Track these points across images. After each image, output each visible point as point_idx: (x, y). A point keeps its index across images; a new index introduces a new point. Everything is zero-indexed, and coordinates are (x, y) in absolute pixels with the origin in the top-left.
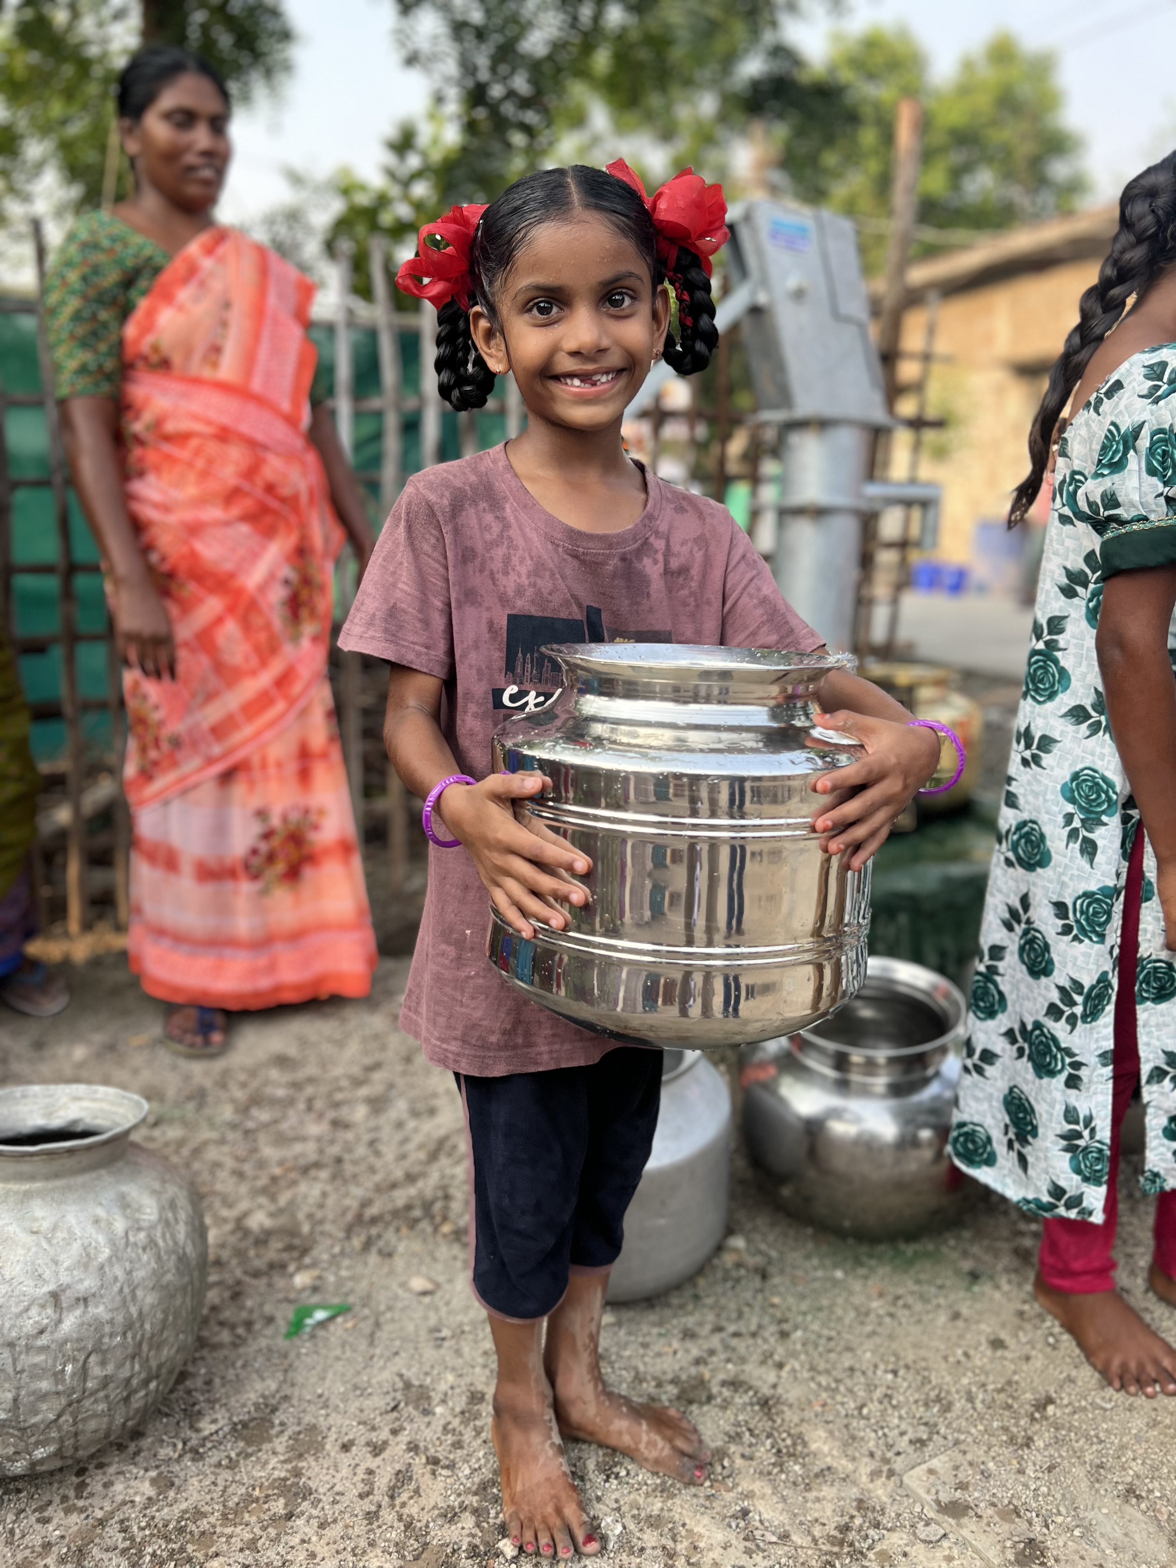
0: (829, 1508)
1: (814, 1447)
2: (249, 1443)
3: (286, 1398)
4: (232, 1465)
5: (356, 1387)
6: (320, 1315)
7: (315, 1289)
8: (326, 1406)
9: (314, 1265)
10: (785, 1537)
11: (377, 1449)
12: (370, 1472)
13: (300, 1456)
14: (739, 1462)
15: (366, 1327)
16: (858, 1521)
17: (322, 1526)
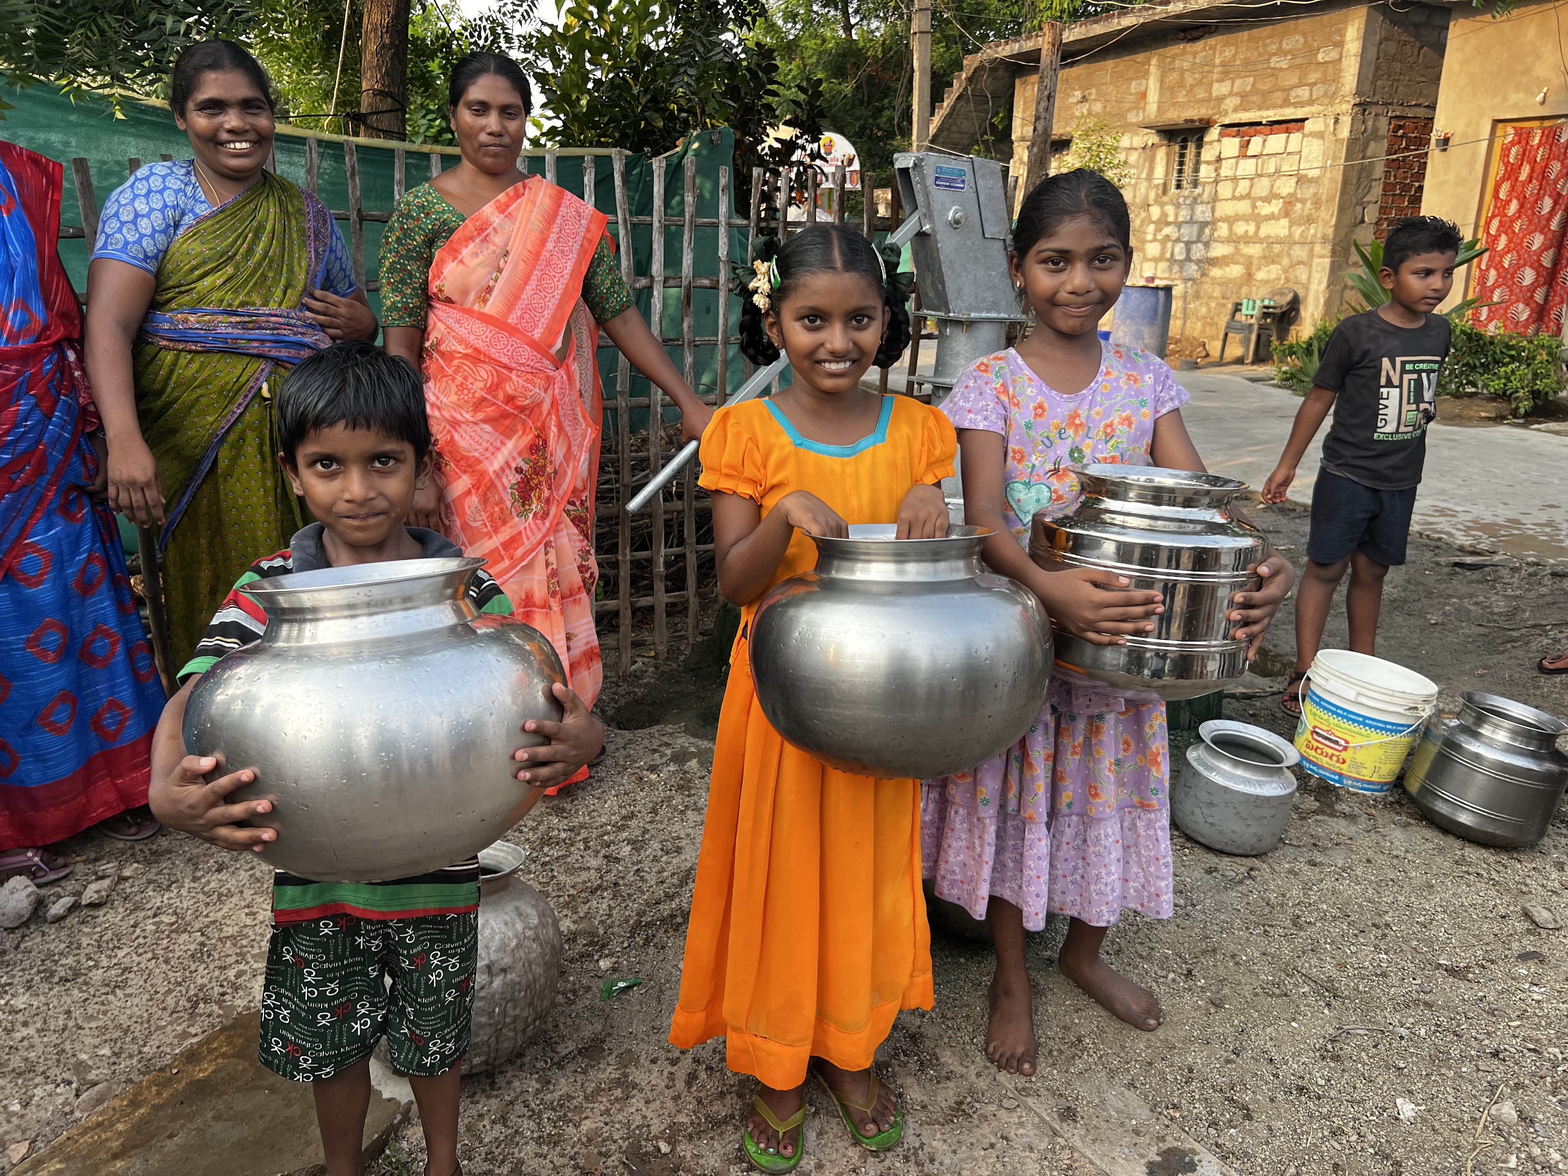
0: (951, 1093)
1: (943, 1060)
2: (591, 1059)
3: (610, 1035)
4: (584, 1072)
5: (653, 1028)
6: (622, 984)
7: (614, 970)
8: (635, 1038)
9: (611, 955)
10: (924, 1107)
11: (673, 1062)
15: (654, 993)
16: (969, 1099)
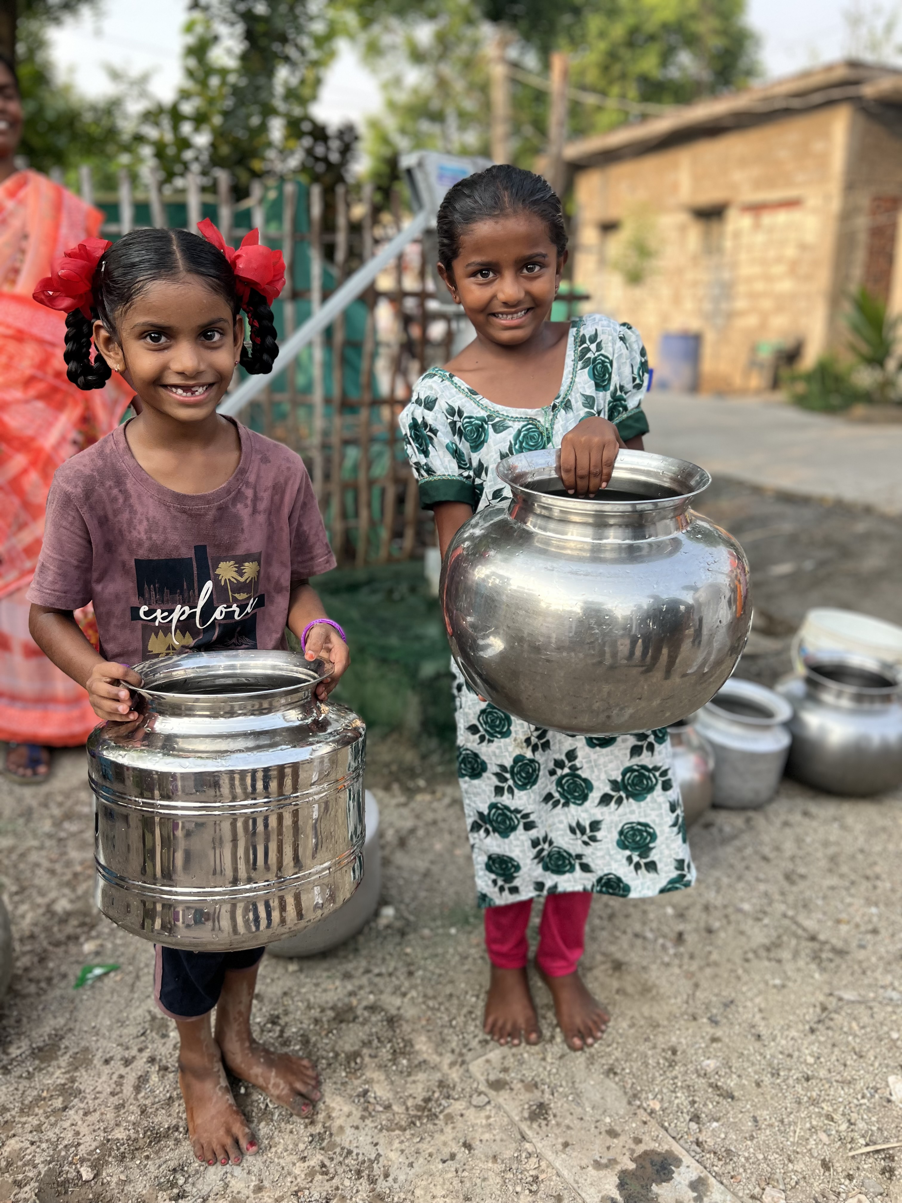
0: (420, 1086)
1: (417, 1047)
2: (42, 1062)
3: (71, 1030)
4: (30, 1076)
5: (118, 1021)
6: (98, 971)
7: (97, 953)
8: (97, 1034)
9: (98, 937)
10: (388, 1107)
11: (127, 1062)
12: (121, 1077)
13: (76, 1069)
14: (367, 1059)
15: (129, 979)
16: (436, 1095)
17: (86, 1114)
